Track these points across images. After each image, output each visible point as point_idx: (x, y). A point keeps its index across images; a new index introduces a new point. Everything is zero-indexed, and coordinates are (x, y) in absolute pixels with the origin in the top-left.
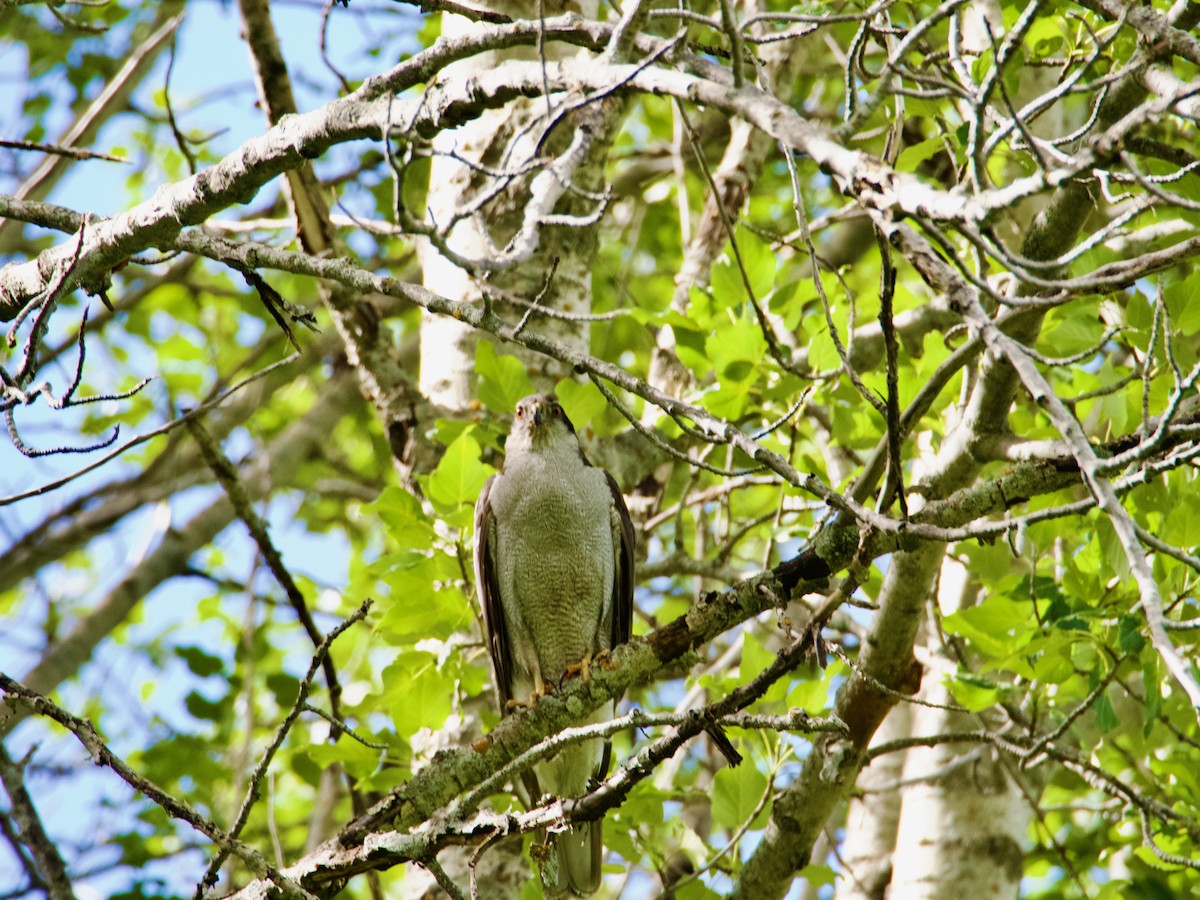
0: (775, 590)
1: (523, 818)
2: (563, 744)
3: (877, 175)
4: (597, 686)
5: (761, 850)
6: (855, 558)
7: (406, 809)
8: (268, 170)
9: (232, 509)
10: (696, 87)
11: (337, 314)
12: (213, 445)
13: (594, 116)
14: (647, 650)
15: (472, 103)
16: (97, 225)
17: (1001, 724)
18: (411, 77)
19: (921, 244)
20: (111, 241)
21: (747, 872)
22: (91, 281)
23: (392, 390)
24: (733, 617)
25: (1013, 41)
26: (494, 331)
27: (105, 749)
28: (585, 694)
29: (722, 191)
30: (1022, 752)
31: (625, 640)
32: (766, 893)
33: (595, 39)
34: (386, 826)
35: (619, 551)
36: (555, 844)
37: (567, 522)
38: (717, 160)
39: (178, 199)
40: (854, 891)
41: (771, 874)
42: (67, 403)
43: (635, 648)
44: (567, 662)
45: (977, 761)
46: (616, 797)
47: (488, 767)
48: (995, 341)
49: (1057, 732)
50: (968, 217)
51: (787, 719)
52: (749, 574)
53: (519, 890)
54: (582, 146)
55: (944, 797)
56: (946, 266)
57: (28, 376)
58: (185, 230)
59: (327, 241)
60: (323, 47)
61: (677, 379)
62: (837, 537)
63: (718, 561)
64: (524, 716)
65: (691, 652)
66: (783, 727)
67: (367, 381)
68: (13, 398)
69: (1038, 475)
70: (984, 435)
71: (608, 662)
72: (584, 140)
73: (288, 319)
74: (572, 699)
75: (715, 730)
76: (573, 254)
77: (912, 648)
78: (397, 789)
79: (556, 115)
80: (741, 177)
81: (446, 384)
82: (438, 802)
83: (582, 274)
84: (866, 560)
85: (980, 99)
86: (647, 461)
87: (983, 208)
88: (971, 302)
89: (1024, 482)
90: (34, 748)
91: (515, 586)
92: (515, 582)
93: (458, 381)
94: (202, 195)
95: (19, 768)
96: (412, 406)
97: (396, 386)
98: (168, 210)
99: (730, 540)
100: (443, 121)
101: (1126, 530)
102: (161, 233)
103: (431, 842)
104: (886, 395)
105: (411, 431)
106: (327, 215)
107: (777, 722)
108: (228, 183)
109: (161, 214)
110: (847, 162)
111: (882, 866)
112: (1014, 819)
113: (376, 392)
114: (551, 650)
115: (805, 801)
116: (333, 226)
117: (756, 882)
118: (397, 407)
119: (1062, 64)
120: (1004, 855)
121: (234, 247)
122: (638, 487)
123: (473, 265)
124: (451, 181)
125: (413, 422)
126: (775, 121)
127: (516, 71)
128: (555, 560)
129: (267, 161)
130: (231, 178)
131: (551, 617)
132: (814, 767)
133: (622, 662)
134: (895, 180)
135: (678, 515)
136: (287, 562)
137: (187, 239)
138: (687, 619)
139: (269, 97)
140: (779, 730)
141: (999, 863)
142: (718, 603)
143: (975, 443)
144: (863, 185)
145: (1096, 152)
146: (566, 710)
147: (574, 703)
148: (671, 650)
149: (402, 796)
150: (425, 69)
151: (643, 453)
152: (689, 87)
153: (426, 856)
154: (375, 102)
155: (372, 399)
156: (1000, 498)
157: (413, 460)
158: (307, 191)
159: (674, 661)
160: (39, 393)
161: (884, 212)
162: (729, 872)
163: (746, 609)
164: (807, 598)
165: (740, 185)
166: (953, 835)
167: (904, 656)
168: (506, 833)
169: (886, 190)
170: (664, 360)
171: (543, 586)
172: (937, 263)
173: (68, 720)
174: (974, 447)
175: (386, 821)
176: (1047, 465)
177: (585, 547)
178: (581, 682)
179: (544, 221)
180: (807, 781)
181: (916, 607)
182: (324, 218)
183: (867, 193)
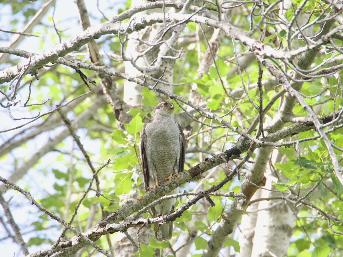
0: (225, 158)
1: (152, 220)
2: (164, 199)
3: (259, 46)
4: (174, 183)
5: (219, 228)
6: (249, 150)
7: (118, 216)
8: (84, 42)
9: (69, 132)
10: (208, 21)
11: (100, 79)
12: (64, 115)
13: (178, 28)
14: (188, 174)
15: (143, 24)
16: (34, 56)
17: (288, 194)
18: (125, 17)
19: (271, 64)
20: (38, 61)
21: (214, 235)
22: (32, 72)
23: (116, 100)
24: (213, 165)
25: (300, 9)
26: (147, 87)
27: (34, 200)
28: (170, 186)
29: (211, 46)
30: (294, 202)
31: (182, 171)
32: (220, 240)
33: (178, 7)
34: (112, 221)
35: (181, 146)
36: (161, 227)
37: (167, 139)
38: (210, 38)
39: (58, 49)
40: (243, 238)
41: (221, 235)
42: (25, 106)
43: (185, 173)
44: (165, 176)
45: (281, 204)
46: (179, 215)
47: (142, 205)
48: (292, 91)
49: (304, 197)
50: (286, 58)
51: (228, 193)
52: (217, 153)
53: (149, 238)
54: (174, 37)
55: (270, 214)
56: (278, 70)
57: (14, 98)
58: (59, 58)
59: (98, 59)
60: (98, 5)
61: (197, 98)
62: (243, 143)
63: (208, 149)
64: (152, 191)
65: (200, 174)
66: (227, 196)
67: (108, 98)
68: (10, 104)
69: (301, 127)
70: (285, 115)
71: (177, 177)
72: (175, 35)
73: (88, 82)
74: (166, 187)
75: (208, 197)
76: (168, 64)
77: (263, 173)
78: (116, 211)
79: (168, 29)
80: (217, 42)
81: (131, 99)
82: (127, 215)
83: (171, 69)
84: (252, 150)
85: (289, 25)
86: (188, 121)
87: (290, 55)
88: (285, 81)
89: (297, 129)
90: (12, 198)
91: (151, 155)
92: (151, 154)
93: (135, 98)
94: (65, 48)
95: (8, 203)
96: (121, 105)
97: (117, 99)
98: (55, 52)
99: (211, 143)
100: (134, 29)
101: (328, 144)
102: (53, 58)
103: (125, 226)
104: (259, 105)
105: (121, 112)
106: (98, 52)
107: (225, 194)
108: (72, 45)
109: (53, 53)
110: (251, 42)
111: (252, 231)
112: (290, 220)
113: (111, 101)
114: (161, 173)
115: (232, 215)
116: (100, 55)
117: (217, 237)
118: (117, 105)
119: (311, 13)
120: (287, 230)
121: (73, 62)
122: (185, 128)
123: (143, 69)
124: (134, 43)
125: (121, 109)
126: (230, 30)
127: (156, 15)
128: (163, 148)
129: (84, 39)
130: (73, 44)
131: (161, 164)
132: (234, 206)
133: (181, 177)
134: (265, 47)
135: (197, 136)
136: (85, 148)
137: (60, 60)
138: (200, 165)
139: (82, 19)
140: (226, 197)
141: (285, 232)
142: (208, 161)
143: (283, 117)
144: (255, 48)
145: (323, 40)
146: (164, 190)
147: (167, 188)
148: (195, 174)
149: (117, 213)
150: (129, 14)
151: (187, 118)
152: (206, 21)
153: (124, 230)
154: (115, 24)
155: (110, 103)
156: (290, 133)
157: (121, 120)
158: (93, 45)
159: (196, 177)
160: (17, 103)
161: (261, 56)
162: (209, 235)
163: (217, 163)
164: (234, 160)
165: (216, 45)
166: (272, 224)
167: (261, 176)
168: (147, 224)
169: (262, 50)
170: (194, 93)
171: (159, 155)
172: (275, 70)
173: (23, 192)
174: (283, 118)
175: (112, 220)
176: (304, 124)
177: (172, 145)
178: (169, 182)
179: (163, 57)
180: (232, 210)
181: (265, 162)
182: (97, 53)
183: (256, 51)
